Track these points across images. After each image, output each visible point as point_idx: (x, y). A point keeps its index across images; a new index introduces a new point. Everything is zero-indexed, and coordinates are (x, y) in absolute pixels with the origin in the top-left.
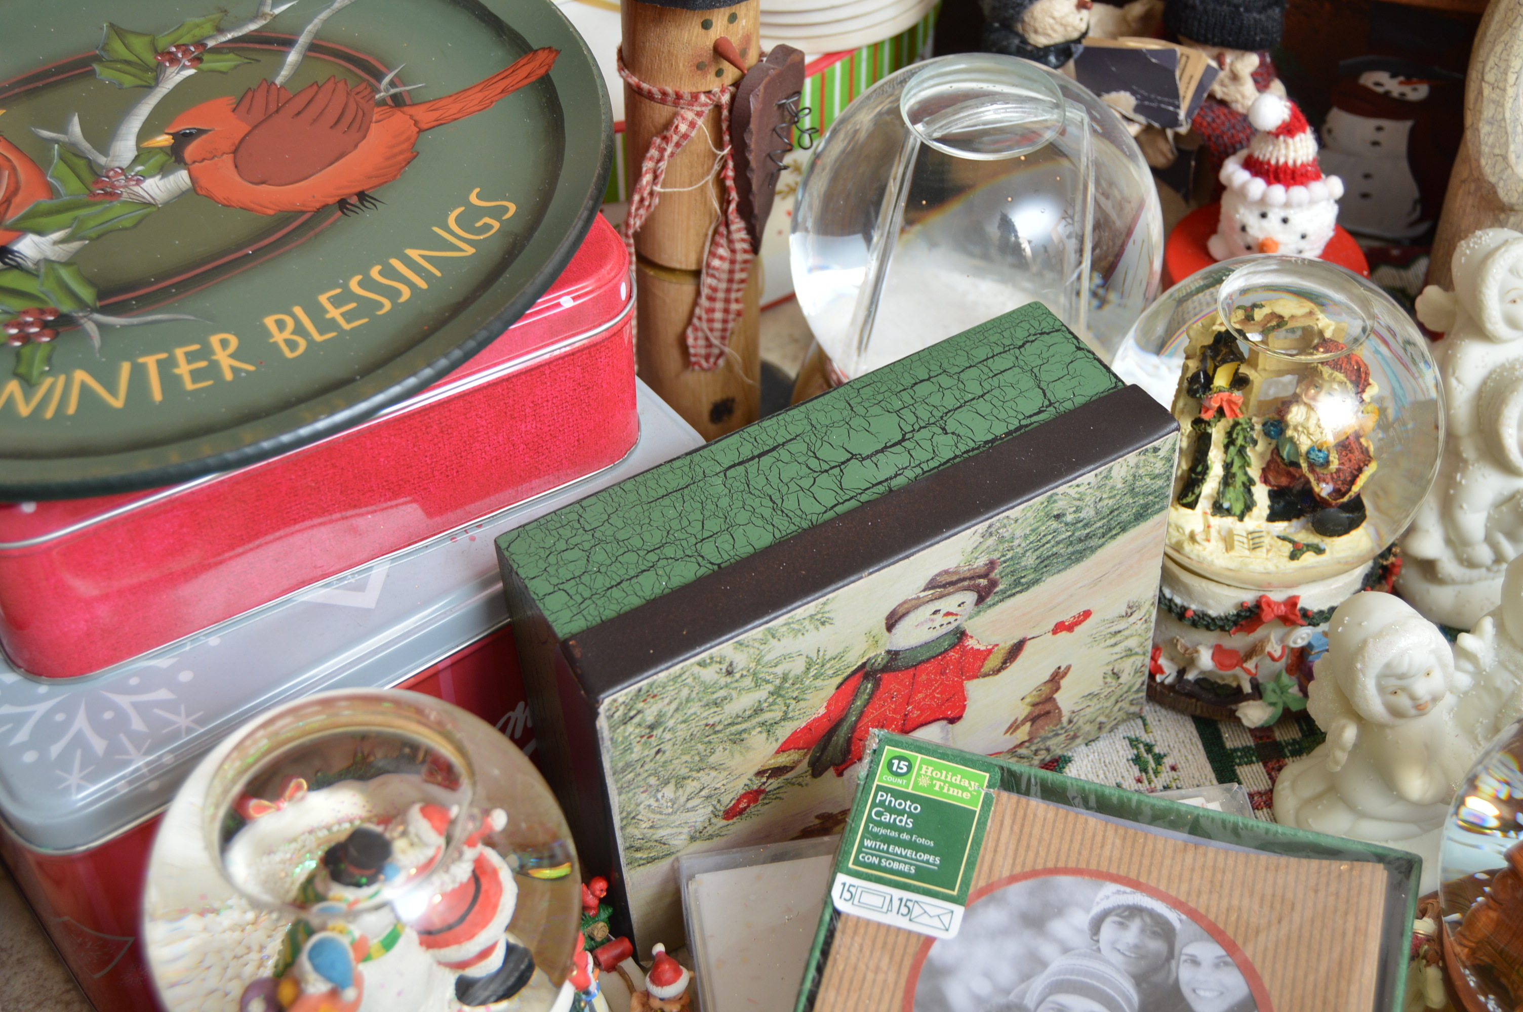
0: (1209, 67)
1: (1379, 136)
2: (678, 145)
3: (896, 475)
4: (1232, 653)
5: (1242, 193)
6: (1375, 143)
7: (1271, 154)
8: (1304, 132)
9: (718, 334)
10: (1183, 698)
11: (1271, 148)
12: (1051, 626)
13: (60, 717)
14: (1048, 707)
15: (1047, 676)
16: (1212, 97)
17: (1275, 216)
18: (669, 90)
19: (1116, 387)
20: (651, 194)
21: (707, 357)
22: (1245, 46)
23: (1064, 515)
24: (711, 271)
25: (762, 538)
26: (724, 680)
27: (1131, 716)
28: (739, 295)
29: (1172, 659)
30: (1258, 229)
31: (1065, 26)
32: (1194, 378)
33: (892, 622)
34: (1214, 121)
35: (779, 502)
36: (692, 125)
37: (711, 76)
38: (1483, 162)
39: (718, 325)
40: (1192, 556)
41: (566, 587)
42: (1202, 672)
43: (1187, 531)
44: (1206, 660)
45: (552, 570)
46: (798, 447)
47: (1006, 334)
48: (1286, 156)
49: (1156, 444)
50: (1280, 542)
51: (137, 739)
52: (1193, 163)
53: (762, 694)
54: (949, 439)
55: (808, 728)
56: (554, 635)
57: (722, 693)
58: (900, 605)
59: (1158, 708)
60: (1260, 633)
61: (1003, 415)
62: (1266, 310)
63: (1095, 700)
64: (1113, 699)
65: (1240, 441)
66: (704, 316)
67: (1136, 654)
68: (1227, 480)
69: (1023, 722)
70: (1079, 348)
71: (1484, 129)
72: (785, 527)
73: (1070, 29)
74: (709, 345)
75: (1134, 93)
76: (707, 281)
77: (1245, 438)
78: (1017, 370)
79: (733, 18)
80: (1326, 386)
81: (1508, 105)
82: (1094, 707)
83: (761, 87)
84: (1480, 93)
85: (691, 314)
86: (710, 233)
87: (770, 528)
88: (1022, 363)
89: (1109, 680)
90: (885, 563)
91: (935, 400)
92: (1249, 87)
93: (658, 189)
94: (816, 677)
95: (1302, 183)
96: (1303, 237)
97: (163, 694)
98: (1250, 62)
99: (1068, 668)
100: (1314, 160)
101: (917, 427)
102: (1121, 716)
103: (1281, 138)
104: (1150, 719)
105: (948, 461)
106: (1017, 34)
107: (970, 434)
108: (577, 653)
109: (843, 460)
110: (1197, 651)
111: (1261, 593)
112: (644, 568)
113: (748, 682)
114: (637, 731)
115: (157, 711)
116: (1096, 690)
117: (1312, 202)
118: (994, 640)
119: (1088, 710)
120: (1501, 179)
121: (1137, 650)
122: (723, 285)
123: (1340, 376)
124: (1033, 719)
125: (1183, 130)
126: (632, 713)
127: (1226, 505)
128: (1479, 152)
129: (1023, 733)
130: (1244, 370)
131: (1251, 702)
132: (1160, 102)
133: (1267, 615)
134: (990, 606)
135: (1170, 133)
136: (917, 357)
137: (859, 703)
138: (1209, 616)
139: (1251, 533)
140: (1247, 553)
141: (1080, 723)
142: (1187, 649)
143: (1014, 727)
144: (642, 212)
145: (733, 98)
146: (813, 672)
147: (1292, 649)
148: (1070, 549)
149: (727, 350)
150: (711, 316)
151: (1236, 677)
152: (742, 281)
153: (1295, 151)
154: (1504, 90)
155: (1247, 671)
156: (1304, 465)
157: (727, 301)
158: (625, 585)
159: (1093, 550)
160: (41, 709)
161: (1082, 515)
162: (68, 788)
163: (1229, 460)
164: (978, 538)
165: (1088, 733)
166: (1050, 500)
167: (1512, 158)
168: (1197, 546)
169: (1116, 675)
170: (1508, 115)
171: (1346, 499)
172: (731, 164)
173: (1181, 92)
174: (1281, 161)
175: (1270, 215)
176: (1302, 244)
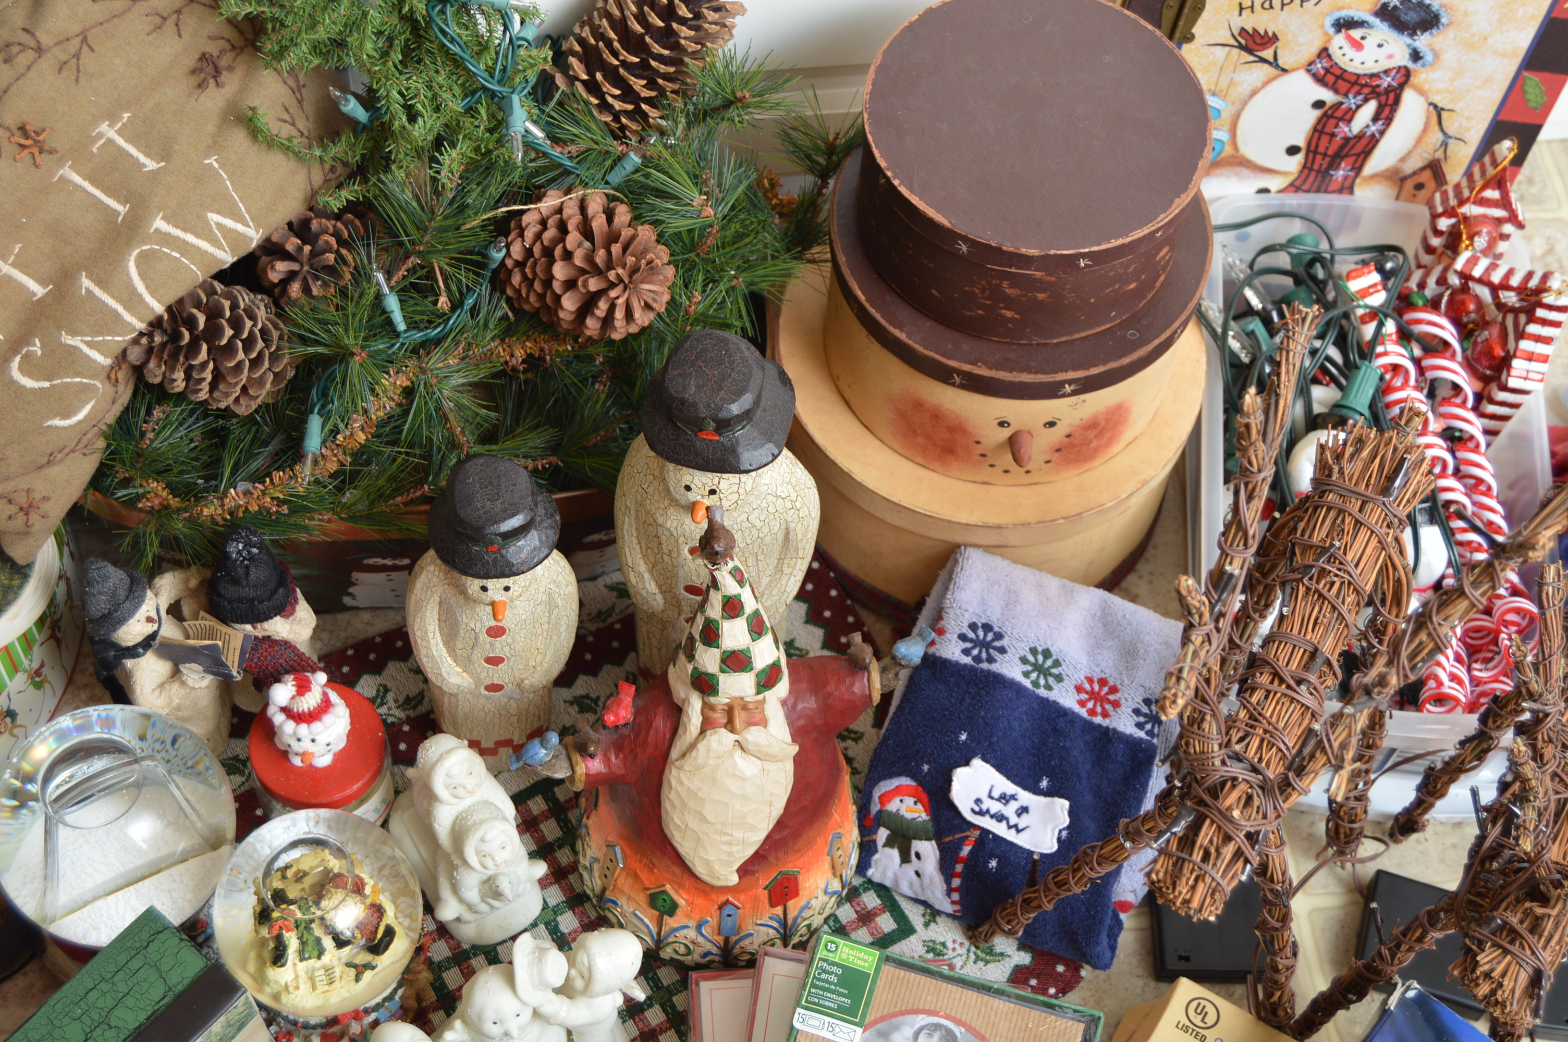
0: (246, 636)
5: (284, 727)
17: (306, 740)
19: (206, 965)
30: (298, 746)
31: (142, 635)
38: (430, 676)
47: (137, 938)
48: (308, 706)
49: (234, 1005)
50: (347, 969)
54: (114, 1032)
61: (142, 1006)
68: (302, 942)
70: (182, 940)
78: (146, 966)
88: (149, 961)
95: (317, 719)
96: (328, 744)
101: (93, 1027)
106: (112, 644)
107: (125, 1025)
125: (238, 679)
127: (306, 955)
128: (426, 670)
132: (218, 668)
138: (311, 1024)
139: (327, 970)
140: (327, 988)
153: (310, 701)
154: (428, 641)
168: (290, 994)
170: (435, 653)
173: (229, 664)
174: (300, 710)
175: (303, 739)
176: (330, 748)
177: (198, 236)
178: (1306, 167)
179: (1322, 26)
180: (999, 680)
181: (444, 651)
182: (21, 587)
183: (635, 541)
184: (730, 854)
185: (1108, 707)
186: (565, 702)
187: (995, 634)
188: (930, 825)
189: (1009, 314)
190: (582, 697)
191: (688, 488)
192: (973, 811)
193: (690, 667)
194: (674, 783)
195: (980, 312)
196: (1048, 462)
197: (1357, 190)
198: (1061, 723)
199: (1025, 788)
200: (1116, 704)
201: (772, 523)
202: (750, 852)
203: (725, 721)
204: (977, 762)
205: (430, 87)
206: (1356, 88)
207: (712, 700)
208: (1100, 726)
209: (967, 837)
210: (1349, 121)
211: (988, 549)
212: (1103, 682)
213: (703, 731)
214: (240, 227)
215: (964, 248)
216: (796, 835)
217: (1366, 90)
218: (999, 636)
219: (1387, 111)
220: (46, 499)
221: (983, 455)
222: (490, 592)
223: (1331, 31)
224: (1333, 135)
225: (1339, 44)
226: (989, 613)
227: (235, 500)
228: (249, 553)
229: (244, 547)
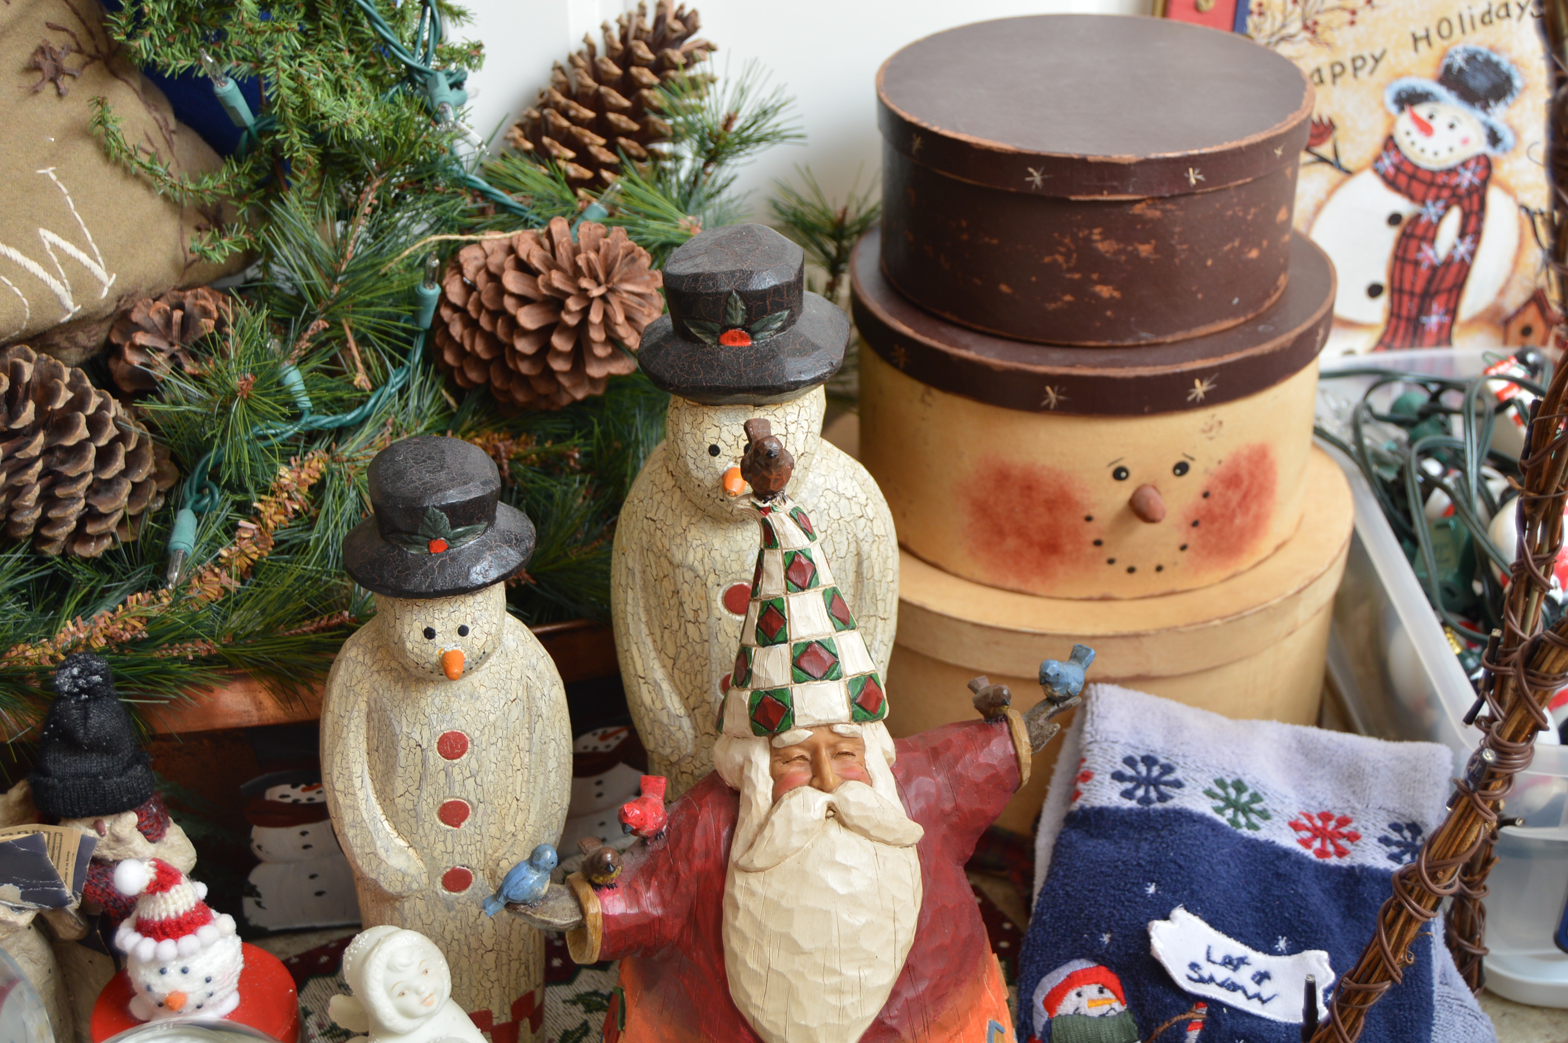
0: (86, 837)
1: (306, 840)
5: (138, 956)
6: (306, 847)
7: (154, 912)
8: (179, 883)
11: (152, 906)
17: (173, 970)
30: (162, 986)
38: (359, 862)
48: (167, 911)
71: (350, 833)
75: (16, 883)
81: (363, 807)
84: (336, 801)
95: (190, 932)
96: (208, 980)
103: (158, 894)
117: (205, 947)
120: (379, 873)
125: (74, 907)
128: (353, 854)
132: (43, 886)
153: (174, 903)
154: (355, 794)
167: (382, 853)
170: (365, 816)
174: (164, 916)
175: (168, 969)
176: (210, 987)
177: (24, 253)
178: (1394, 314)
179: (1382, 104)
180: (1184, 817)
181: (379, 810)
183: (644, 630)
184: (842, 1011)
185: (1343, 842)
186: (564, 1002)
187: (1162, 766)
188: (1129, 1019)
189: (1105, 291)
190: (589, 994)
191: (714, 450)
192: (1190, 978)
193: (746, 695)
194: (740, 897)
195: (1068, 298)
196: (1183, 548)
197: (1457, 341)
198: (1284, 866)
199: (1256, 948)
200: (1353, 837)
201: (837, 538)
202: (872, 1009)
203: (808, 776)
204: (1179, 913)
205: (332, 69)
206: (1433, 191)
207: (787, 737)
208: (1338, 868)
209: (1190, 1021)
210: (1432, 241)
211: (1125, 682)
212: (1326, 817)
213: (776, 798)
214: (83, 257)
215: (1037, 177)
216: (938, 994)
217: (1446, 193)
218: (1168, 769)
219: (1473, 221)
221: (1098, 543)
222: (438, 639)
223: (1393, 109)
224: (1417, 263)
225: (1404, 124)
226: (1147, 742)
227: (73, 634)
228: (88, 682)
229: (81, 672)
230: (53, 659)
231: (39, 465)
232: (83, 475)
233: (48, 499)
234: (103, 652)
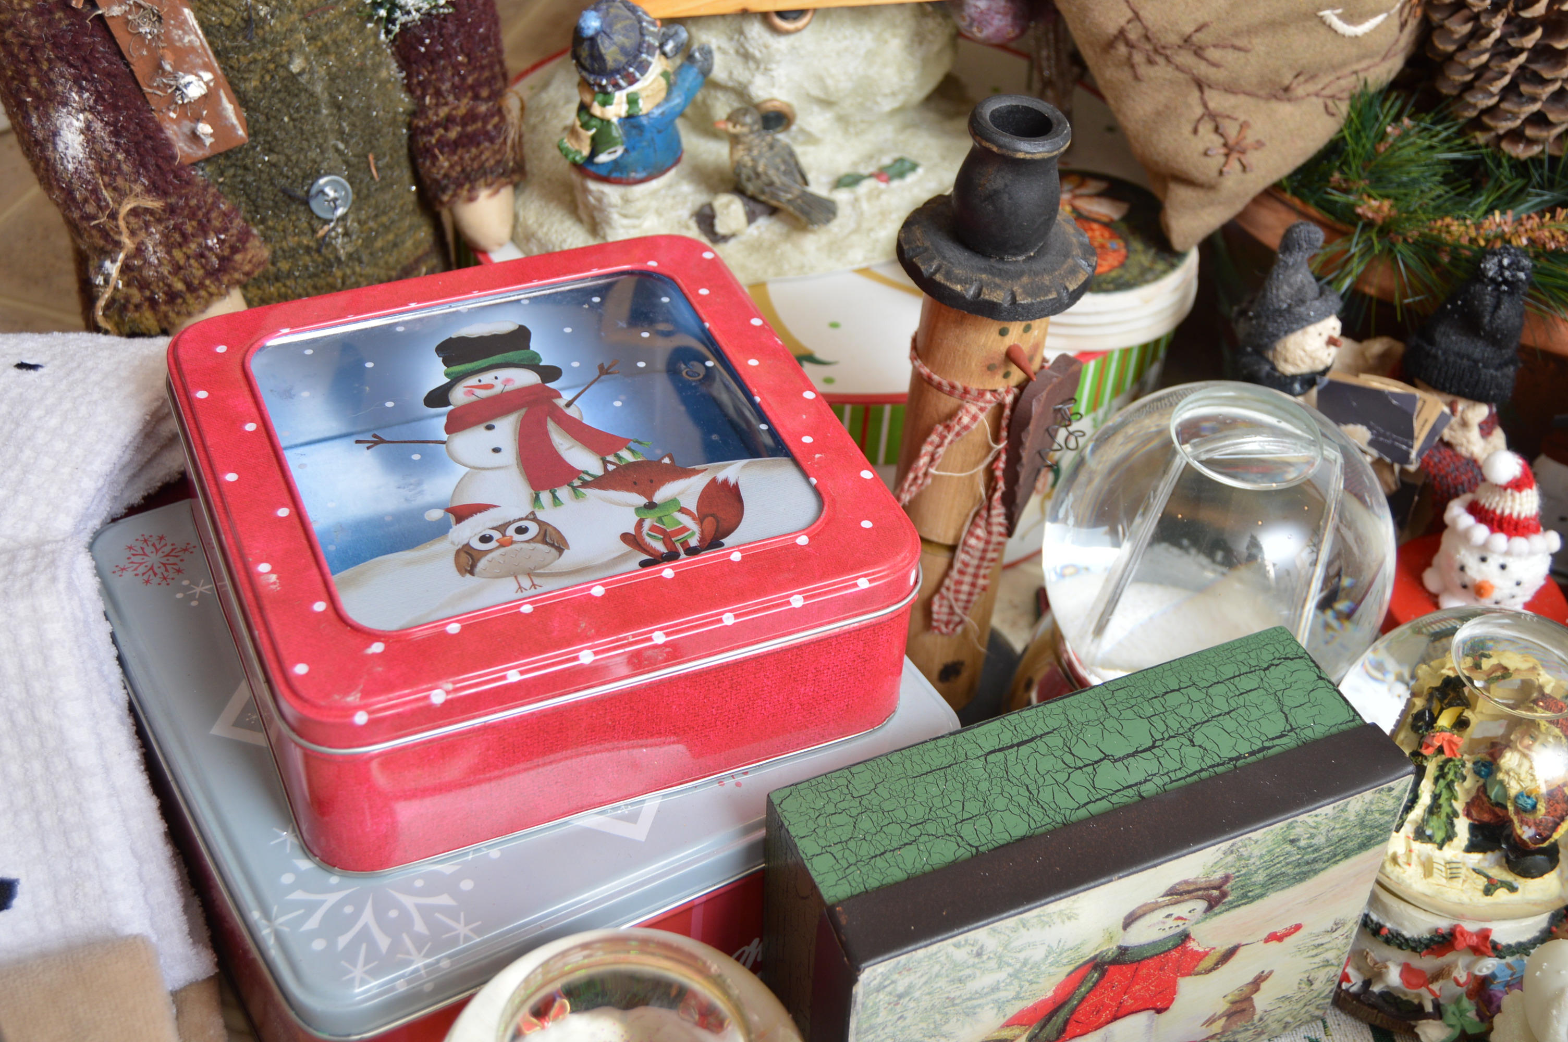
0: (1443, 413)
2: (958, 434)
3: (1146, 781)
4: (1419, 973)
5: (1465, 537)
7: (1498, 503)
8: (1531, 488)
9: (961, 604)
10: (1365, 1008)
11: (1497, 499)
12: (1265, 935)
13: (348, 909)
14: (1245, 1005)
15: (1250, 978)
16: (1441, 440)
17: (1494, 562)
18: (959, 384)
19: (1353, 720)
20: (926, 474)
21: (947, 624)
22: (1477, 397)
23: (1298, 840)
24: (966, 548)
25: (1020, 829)
26: (971, 961)
27: (1314, 1018)
28: (987, 571)
29: (1358, 969)
30: (1476, 571)
31: (1313, 359)
32: (1419, 716)
33: (1130, 920)
34: (1440, 462)
35: (1035, 792)
36: (974, 418)
37: (999, 377)
39: (963, 597)
40: (1391, 876)
41: (833, 850)
42: (1388, 986)
43: (1390, 852)
44: (1394, 977)
45: (820, 832)
46: (1055, 741)
47: (1253, 654)
48: (1512, 508)
49: (1391, 784)
50: (1475, 875)
51: (419, 940)
52: (1416, 498)
53: (1002, 975)
54: (1196, 752)
55: (1034, 1009)
56: (820, 896)
57: (968, 972)
58: (1139, 908)
59: (1338, 1012)
60: (1449, 957)
61: (1247, 735)
62: (1493, 661)
63: (1287, 1003)
64: (1302, 1003)
65: (1451, 776)
66: (953, 587)
67: (1332, 965)
68: (1433, 809)
69: (1220, 1017)
70: (1320, 678)
72: (1041, 821)
73: (1317, 362)
74: (952, 612)
75: (1370, 428)
76: (961, 556)
77: (1456, 773)
78: (1261, 691)
79: (1027, 329)
80: (1542, 738)
82: (1283, 1011)
83: (1044, 394)
85: (940, 584)
86: (972, 514)
87: (1026, 817)
88: (1267, 686)
89: (1303, 986)
90: (1134, 869)
91: (1184, 711)
92: (1474, 433)
93: (932, 471)
94: (1051, 964)
95: (1523, 535)
96: (1518, 584)
97: (445, 900)
98: (1482, 412)
99: (1271, 973)
100: (1537, 515)
101: (1166, 736)
102: (1306, 1017)
103: (1509, 491)
104: (1330, 1021)
105: (1194, 774)
106: (1267, 361)
107: (1216, 750)
108: (843, 920)
109: (1096, 759)
110: (1386, 967)
111: (1456, 922)
112: (906, 841)
113: (993, 964)
114: (887, 998)
115: (438, 915)
116: (1289, 994)
117: (1531, 553)
118: (1212, 944)
119: (1279, 1010)
121: (1333, 961)
122: (975, 562)
123: (1557, 731)
124: (1230, 1015)
125: (1412, 468)
126: (886, 983)
127: (1429, 832)
129: (1217, 1027)
130: (1468, 714)
131: (1431, 1021)
132: (1394, 440)
133: (1460, 943)
134: (1216, 914)
135: (1397, 467)
136: (1168, 667)
137: (1083, 989)
138: (1403, 937)
139: (1449, 863)
140: (1444, 881)
141: (1269, 1021)
142: (1376, 963)
143: (1210, 1021)
144: (914, 489)
145: (1016, 400)
146: (1051, 959)
147: (1476, 976)
148: (1297, 870)
149: (967, 619)
150: (958, 587)
151: (1419, 996)
152: (993, 560)
153: (1521, 505)
155: (1432, 992)
156: (1511, 808)
157: (976, 576)
158: (888, 855)
159: (1316, 872)
160: (332, 899)
161: (1314, 841)
162: (352, 980)
163: (1437, 792)
164: (1220, 855)
165: (1274, 1030)
166: (1290, 827)
168: (1397, 868)
169: (1310, 982)
171: (1545, 845)
172: (1003, 457)
173: (1416, 433)
174: (1507, 512)
175: (1490, 560)
176: (1516, 590)
182: (1165, 272)
220: (1259, 144)
227: (1499, 225)
228: (1513, 276)
229: (1510, 265)
230: (1473, 241)
231: (1523, 58)
232: (1553, 81)
233: (1511, 90)
234: (1524, 252)
